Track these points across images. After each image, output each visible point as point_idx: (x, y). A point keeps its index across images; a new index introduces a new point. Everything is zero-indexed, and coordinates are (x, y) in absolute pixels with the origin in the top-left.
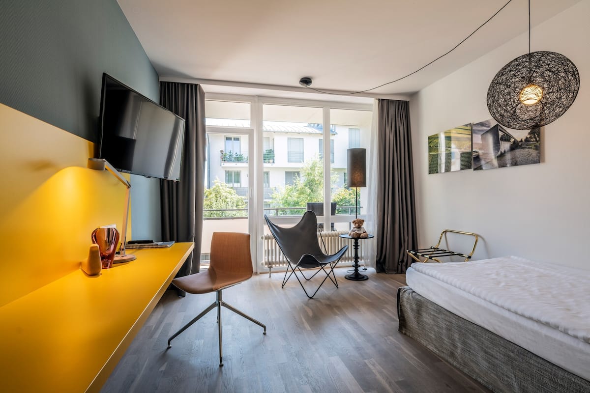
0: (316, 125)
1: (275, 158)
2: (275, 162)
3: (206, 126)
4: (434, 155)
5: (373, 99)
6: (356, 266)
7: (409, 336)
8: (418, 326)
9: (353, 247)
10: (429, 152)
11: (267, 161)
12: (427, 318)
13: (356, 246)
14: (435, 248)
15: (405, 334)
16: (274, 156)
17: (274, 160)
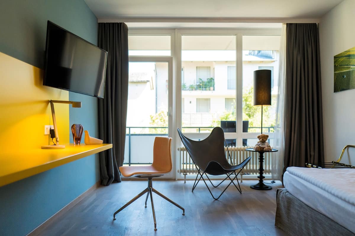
0: (256, 52)
1: (215, 86)
2: (215, 89)
3: (129, 57)
4: (338, 73)
5: (281, 24)
6: (261, 178)
7: (283, 230)
8: (288, 221)
9: (258, 160)
10: (335, 71)
11: (207, 88)
12: (294, 214)
13: (261, 159)
14: (335, 162)
15: (280, 228)
16: (214, 84)
17: (214, 87)
